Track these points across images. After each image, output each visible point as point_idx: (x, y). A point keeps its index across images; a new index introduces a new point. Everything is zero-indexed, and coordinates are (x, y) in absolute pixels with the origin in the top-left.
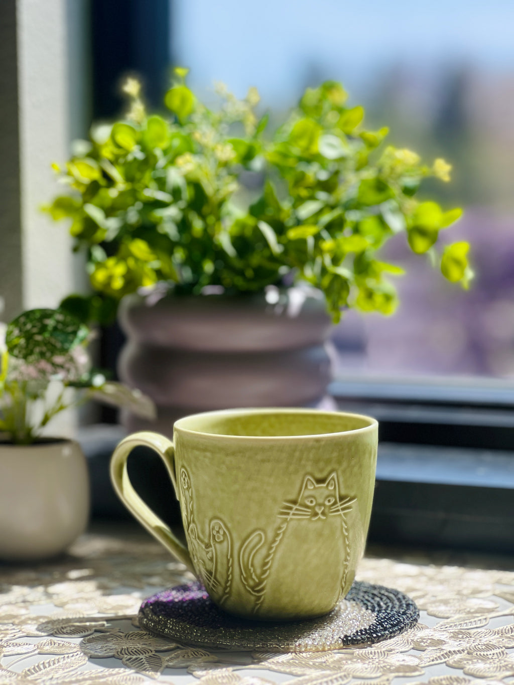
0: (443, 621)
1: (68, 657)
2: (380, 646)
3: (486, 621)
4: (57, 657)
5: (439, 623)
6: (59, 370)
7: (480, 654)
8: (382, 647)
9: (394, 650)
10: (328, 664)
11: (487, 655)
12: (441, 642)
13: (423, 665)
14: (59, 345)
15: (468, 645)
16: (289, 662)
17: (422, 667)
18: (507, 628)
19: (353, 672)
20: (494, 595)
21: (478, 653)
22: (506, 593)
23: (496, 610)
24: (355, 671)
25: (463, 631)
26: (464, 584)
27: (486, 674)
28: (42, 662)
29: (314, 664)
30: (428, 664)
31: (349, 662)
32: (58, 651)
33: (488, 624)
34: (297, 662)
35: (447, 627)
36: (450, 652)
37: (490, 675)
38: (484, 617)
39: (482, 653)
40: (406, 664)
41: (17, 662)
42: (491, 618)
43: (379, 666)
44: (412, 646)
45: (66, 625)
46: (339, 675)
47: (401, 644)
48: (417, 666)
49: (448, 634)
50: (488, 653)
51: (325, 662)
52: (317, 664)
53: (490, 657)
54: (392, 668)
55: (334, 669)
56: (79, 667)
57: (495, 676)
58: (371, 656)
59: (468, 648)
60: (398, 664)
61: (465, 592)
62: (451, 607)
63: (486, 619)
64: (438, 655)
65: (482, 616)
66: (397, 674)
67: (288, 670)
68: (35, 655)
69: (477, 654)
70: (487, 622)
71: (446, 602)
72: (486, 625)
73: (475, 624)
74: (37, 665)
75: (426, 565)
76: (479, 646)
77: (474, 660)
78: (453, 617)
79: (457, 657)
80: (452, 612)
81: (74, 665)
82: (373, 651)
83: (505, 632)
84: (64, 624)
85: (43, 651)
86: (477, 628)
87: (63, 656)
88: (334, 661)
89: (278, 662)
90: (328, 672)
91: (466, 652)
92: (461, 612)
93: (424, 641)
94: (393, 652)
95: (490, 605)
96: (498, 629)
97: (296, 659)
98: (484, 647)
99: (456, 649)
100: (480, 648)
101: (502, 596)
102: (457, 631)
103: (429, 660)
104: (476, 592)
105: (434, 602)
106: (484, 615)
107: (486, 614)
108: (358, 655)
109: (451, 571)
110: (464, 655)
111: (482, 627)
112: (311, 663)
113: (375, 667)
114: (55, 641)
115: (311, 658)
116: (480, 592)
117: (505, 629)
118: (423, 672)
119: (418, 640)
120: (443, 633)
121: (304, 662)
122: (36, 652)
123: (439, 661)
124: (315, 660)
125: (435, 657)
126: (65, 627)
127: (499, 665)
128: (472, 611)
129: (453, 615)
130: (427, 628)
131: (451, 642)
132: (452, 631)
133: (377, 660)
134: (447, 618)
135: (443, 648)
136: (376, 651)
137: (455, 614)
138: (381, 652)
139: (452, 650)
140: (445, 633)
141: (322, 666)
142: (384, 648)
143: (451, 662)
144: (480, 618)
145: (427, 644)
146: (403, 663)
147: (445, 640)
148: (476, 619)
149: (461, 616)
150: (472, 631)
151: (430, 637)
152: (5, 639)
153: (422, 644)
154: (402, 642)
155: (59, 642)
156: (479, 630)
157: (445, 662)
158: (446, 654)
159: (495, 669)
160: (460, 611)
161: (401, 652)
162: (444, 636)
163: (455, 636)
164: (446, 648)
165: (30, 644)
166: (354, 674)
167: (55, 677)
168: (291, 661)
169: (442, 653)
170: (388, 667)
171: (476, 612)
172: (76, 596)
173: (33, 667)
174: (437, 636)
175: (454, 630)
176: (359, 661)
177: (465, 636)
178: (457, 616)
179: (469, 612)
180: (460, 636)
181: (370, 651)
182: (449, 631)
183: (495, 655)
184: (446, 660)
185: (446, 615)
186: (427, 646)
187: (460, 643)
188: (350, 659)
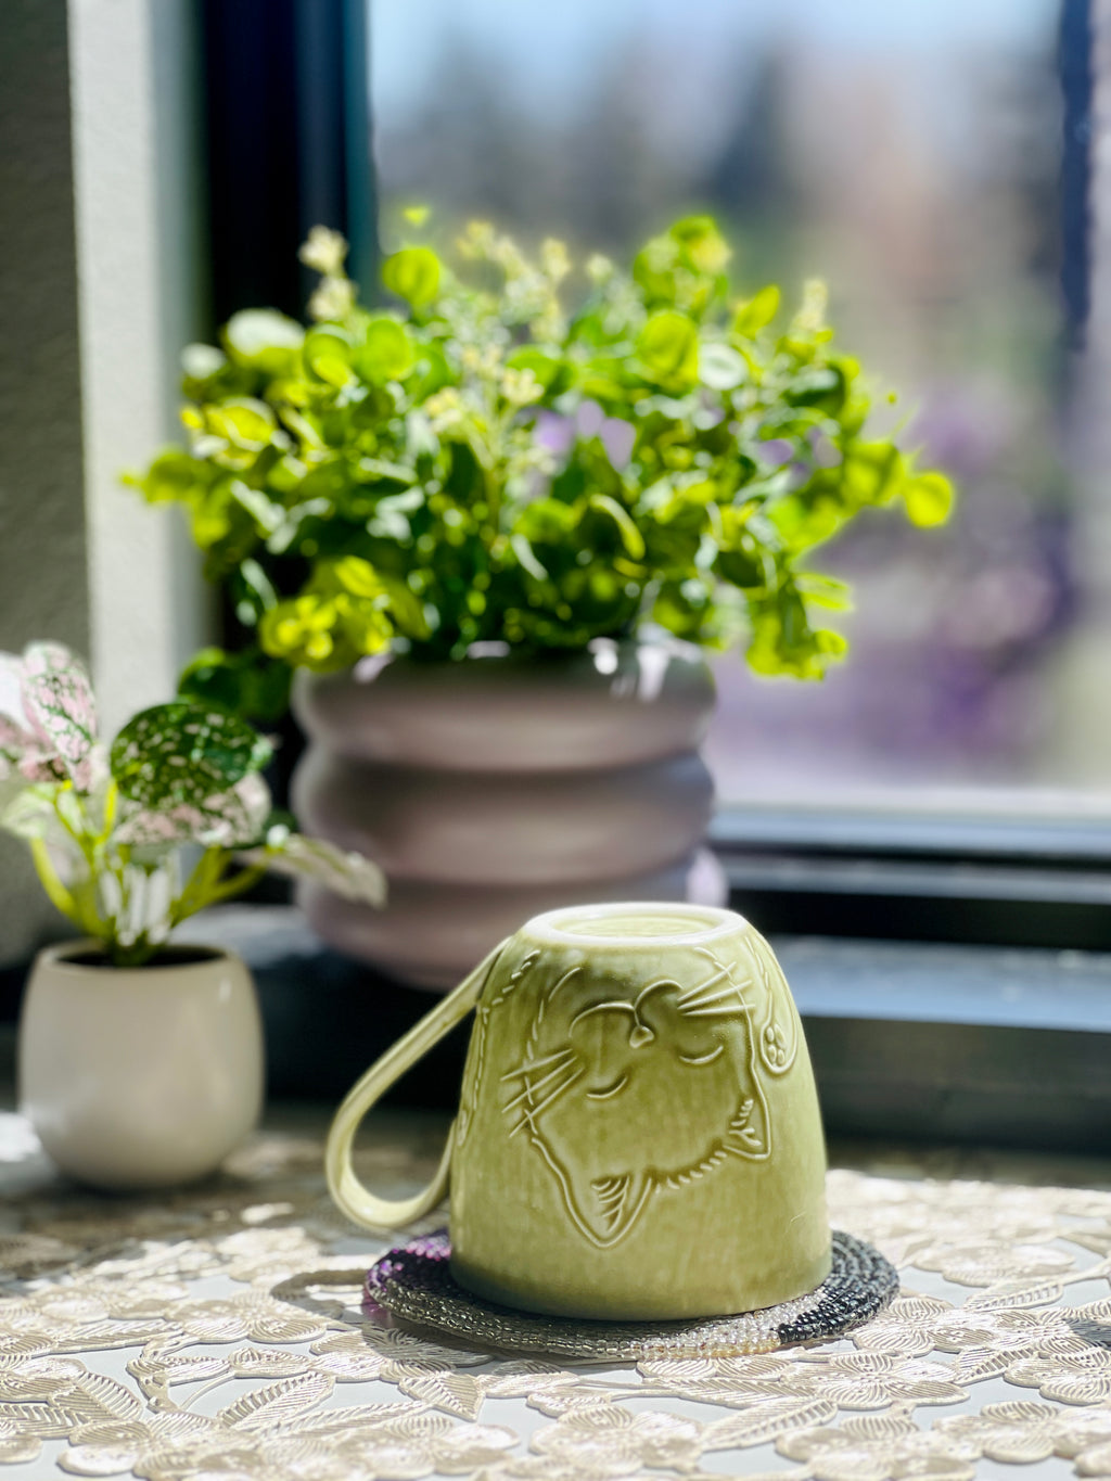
0: (977, 1294)
1: (294, 1382)
2: (872, 1345)
3: (1057, 1291)
4: (274, 1383)
5: (971, 1297)
6: (215, 821)
7: (1063, 1358)
8: (878, 1347)
9: (902, 1352)
10: (786, 1383)
11: (1076, 1359)
12: (983, 1335)
13: (962, 1381)
14: (217, 774)
15: (1037, 1340)
16: (711, 1381)
17: (962, 1386)
18: (1102, 1306)
19: (838, 1398)
20: (1061, 1238)
21: (1060, 1356)
22: (1082, 1234)
23: (1072, 1267)
24: (841, 1394)
25: (1020, 1312)
26: (1000, 1218)
27: (1084, 1398)
28: (249, 1394)
29: (759, 1384)
30: (971, 1379)
31: (825, 1378)
32: (270, 1370)
33: (1061, 1297)
34: (728, 1380)
35: (987, 1305)
36: (1005, 1354)
37: (1091, 1399)
38: (1054, 1283)
39: (1067, 1356)
40: (930, 1379)
41: (200, 1395)
42: (1065, 1285)
43: (882, 1384)
44: (932, 1345)
45: (269, 1319)
46: (814, 1404)
47: (912, 1340)
48: (952, 1382)
49: (993, 1319)
50: (1079, 1355)
51: (779, 1380)
52: (766, 1383)
53: (1084, 1362)
54: (906, 1389)
55: (798, 1392)
56: (322, 1400)
57: (1103, 1401)
58: (862, 1366)
59: (1038, 1347)
60: (916, 1380)
61: (1005, 1233)
62: (986, 1263)
63: (1056, 1286)
64: (986, 1361)
65: (1047, 1281)
66: (920, 1401)
67: (715, 1397)
68: (229, 1379)
69: (1057, 1358)
70: (1059, 1295)
71: (973, 1254)
72: (1058, 1299)
73: (1039, 1298)
74: (240, 1400)
75: (920, 1179)
76: (1057, 1342)
77: (1056, 1371)
78: (995, 1284)
79: (1022, 1364)
80: (989, 1273)
81: (312, 1398)
82: (863, 1356)
83: (1100, 1314)
84: (263, 1316)
85: (243, 1372)
86: (1043, 1305)
87: (284, 1381)
88: (796, 1377)
89: (691, 1382)
90: (791, 1399)
91: (1036, 1353)
92: (1007, 1274)
93: (953, 1333)
94: (900, 1357)
95: (1057, 1259)
96: (1085, 1306)
97: (723, 1376)
98: (1066, 1343)
99: (1017, 1348)
100: (1061, 1345)
101: (1077, 1240)
102: (1009, 1311)
103: (971, 1372)
104: (1025, 1233)
105: (951, 1255)
106: (1052, 1280)
107: (1055, 1277)
108: (836, 1362)
109: (968, 1191)
110: (1033, 1360)
111: (1053, 1302)
112: (755, 1383)
113: (876, 1386)
114: (260, 1351)
115: (750, 1372)
116: (1034, 1232)
117: (1099, 1308)
118: (966, 1395)
119: (942, 1332)
120: (983, 1317)
121: (740, 1381)
122: (232, 1373)
123: (990, 1374)
124: (760, 1376)
125: (981, 1364)
126: (270, 1323)
127: (1104, 1379)
128: (1027, 1270)
129: (994, 1281)
130: (953, 1307)
131: (1002, 1333)
132: (999, 1312)
133: (876, 1374)
134: (985, 1286)
135: (992, 1347)
136: (869, 1356)
137: (996, 1277)
138: (878, 1357)
139: (1009, 1349)
140: (987, 1316)
141: (777, 1388)
142: (881, 1348)
143: (1013, 1374)
144: (1045, 1286)
145: (960, 1340)
146: (924, 1378)
147: (990, 1329)
148: (1039, 1287)
149: (1010, 1281)
150: (1038, 1312)
151: (962, 1326)
152: (161, 1350)
153: (951, 1339)
154: (911, 1336)
155: (269, 1353)
156: (1050, 1309)
157: (1002, 1375)
158: (999, 1357)
159: (1098, 1387)
160: (1004, 1272)
161: (915, 1357)
162: (988, 1323)
163: (1007, 1321)
164: (998, 1347)
165: (213, 1359)
166: (840, 1402)
167: (282, 1423)
168: (716, 1379)
169: (992, 1357)
170: (900, 1386)
171: (1035, 1273)
172: (265, 1259)
173: (235, 1405)
174: (975, 1322)
175: (1000, 1310)
176: (843, 1375)
177: (1026, 1323)
178: (1000, 1283)
179: (1021, 1274)
180: (1018, 1322)
181: (857, 1357)
182: (996, 1313)
183: (1092, 1359)
184: (1003, 1370)
185: (981, 1281)
186: (960, 1343)
187: (1020, 1335)
188: (826, 1373)
